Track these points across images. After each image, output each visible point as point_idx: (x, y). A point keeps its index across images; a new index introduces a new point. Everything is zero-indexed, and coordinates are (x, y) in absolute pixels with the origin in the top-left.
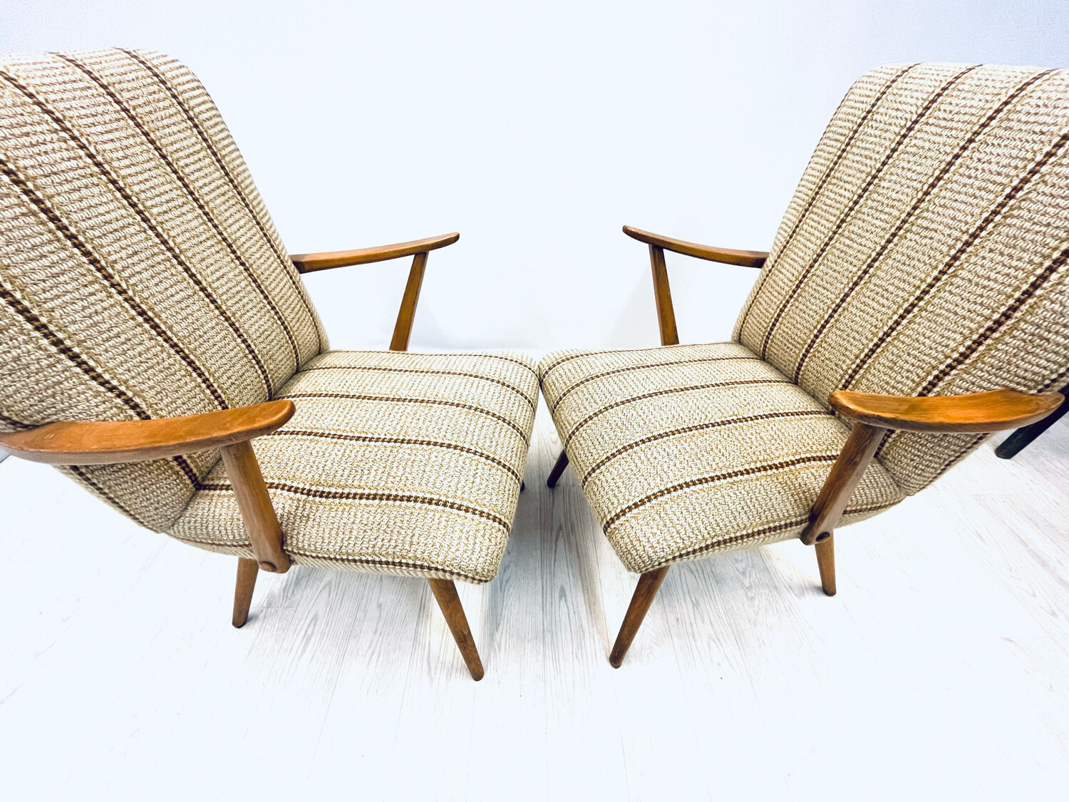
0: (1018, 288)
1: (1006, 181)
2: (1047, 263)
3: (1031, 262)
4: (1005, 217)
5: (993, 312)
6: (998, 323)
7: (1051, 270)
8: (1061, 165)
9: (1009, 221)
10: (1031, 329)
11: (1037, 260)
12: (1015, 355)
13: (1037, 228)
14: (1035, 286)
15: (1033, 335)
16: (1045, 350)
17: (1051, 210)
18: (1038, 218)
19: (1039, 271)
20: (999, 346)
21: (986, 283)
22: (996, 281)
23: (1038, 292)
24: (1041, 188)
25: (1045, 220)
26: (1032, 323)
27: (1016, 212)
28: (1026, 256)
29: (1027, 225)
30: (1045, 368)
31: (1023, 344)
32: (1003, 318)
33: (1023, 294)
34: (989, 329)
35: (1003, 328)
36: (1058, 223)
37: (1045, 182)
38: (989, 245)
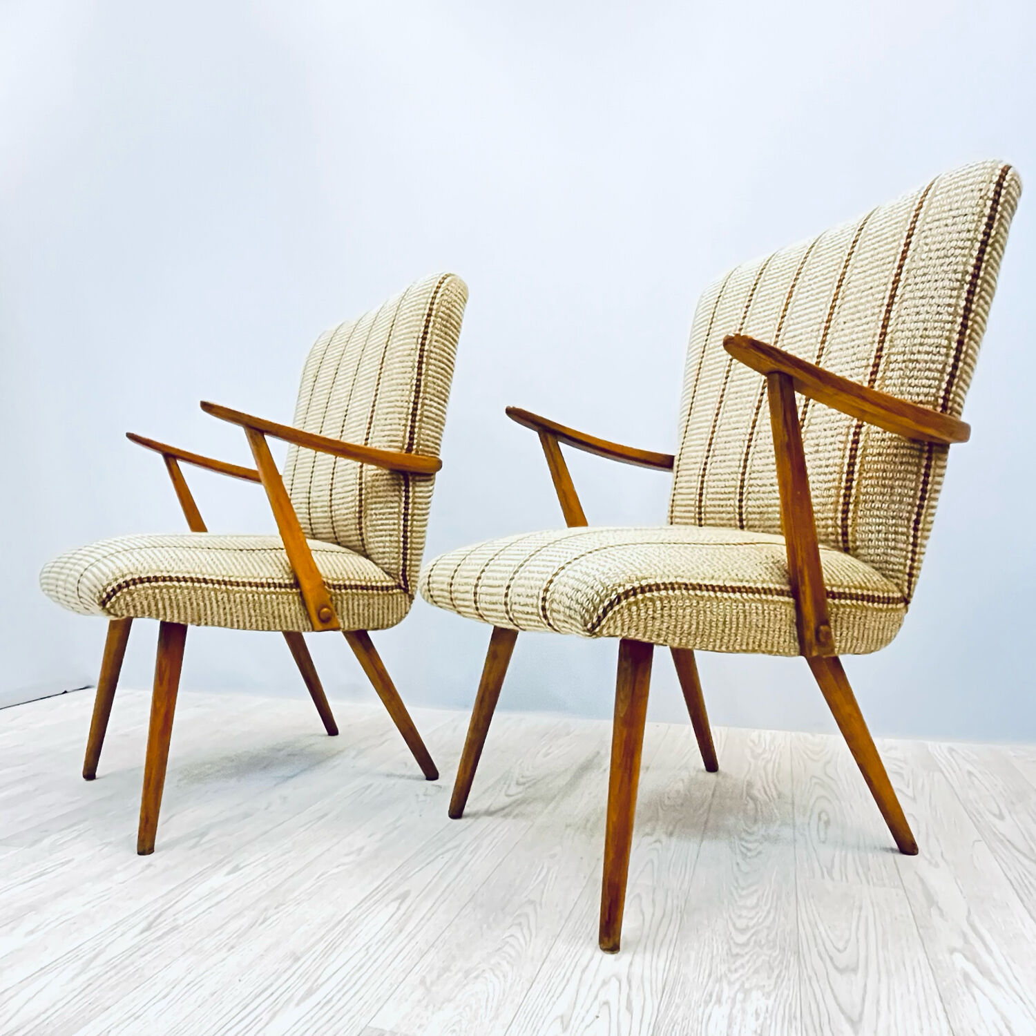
0: (875, 335)
1: (832, 280)
2: (884, 308)
3: (873, 314)
4: (843, 299)
5: (868, 359)
6: (876, 365)
7: (888, 311)
8: (860, 255)
9: (846, 299)
10: (900, 358)
11: (877, 310)
12: (902, 385)
13: (866, 293)
14: (884, 327)
15: (904, 361)
16: (920, 370)
17: (868, 279)
18: (862, 288)
19: (882, 316)
20: (887, 382)
21: (853, 344)
22: (858, 339)
23: (889, 330)
24: (856, 271)
25: (868, 286)
26: (898, 353)
27: (848, 292)
28: (869, 313)
29: (859, 295)
30: (930, 386)
31: (902, 372)
32: (877, 361)
33: (880, 336)
34: (872, 374)
35: (881, 368)
36: (877, 283)
37: (856, 268)
38: (841, 320)
